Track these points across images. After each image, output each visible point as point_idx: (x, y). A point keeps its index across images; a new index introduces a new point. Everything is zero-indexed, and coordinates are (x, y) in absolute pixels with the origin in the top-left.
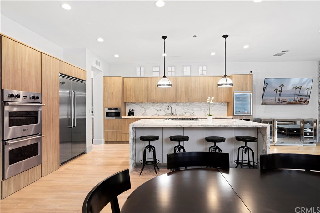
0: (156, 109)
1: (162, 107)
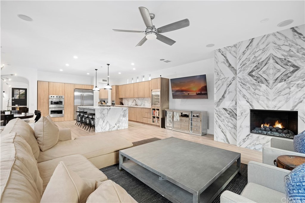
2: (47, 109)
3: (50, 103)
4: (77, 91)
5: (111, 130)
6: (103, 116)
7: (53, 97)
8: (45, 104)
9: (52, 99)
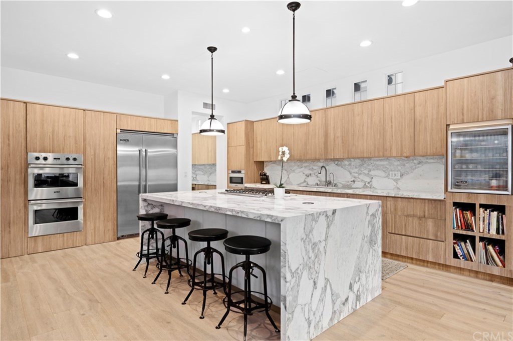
0: (304, 173)
1: (312, 168)
2: (22, 205)
3: (31, 182)
4: (126, 141)
5: (336, 322)
6: (313, 258)
7: (41, 161)
8: (12, 185)
9: (41, 168)
